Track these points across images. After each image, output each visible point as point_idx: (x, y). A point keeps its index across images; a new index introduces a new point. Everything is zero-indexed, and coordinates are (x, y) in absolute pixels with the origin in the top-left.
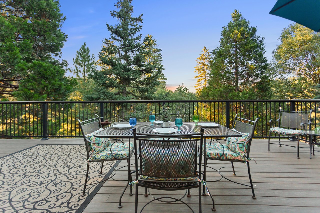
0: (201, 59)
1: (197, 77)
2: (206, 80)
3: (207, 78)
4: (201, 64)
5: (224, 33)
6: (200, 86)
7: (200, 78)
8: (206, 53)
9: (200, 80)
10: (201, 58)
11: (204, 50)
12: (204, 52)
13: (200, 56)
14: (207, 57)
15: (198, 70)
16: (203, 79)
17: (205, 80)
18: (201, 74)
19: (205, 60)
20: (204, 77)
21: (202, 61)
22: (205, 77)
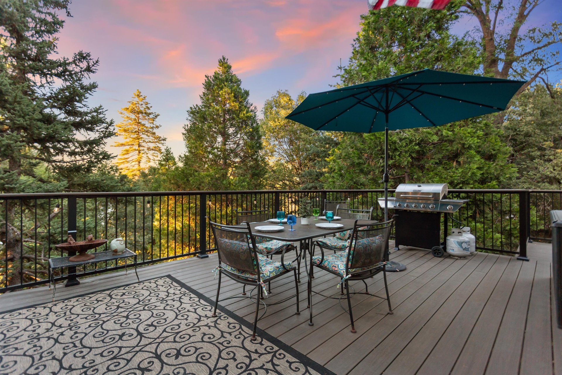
0: (131, 112)
1: (122, 145)
2: (139, 153)
3: (141, 148)
4: (130, 121)
5: (208, 86)
6: (128, 162)
7: (127, 147)
8: (140, 103)
9: (127, 151)
10: (130, 109)
11: (138, 95)
12: (137, 99)
13: (130, 106)
14: (142, 109)
15: (125, 131)
16: (135, 150)
17: (137, 152)
18: (131, 140)
19: (138, 114)
20: (136, 147)
21: (133, 116)
22: (139, 147)
